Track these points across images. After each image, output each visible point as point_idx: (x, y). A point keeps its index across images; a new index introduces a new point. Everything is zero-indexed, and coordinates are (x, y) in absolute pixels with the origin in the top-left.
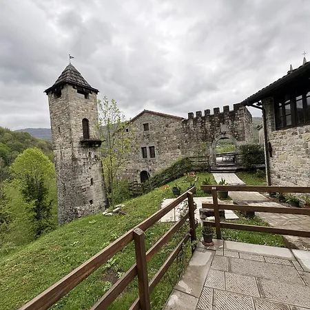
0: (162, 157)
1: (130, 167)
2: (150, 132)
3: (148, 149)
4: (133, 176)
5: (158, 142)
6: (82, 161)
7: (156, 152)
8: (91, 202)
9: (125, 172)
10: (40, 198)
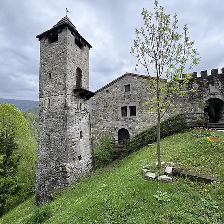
0: (144, 116)
1: (108, 125)
2: (132, 92)
3: (128, 109)
4: (111, 134)
5: (140, 102)
6: (74, 110)
7: (137, 111)
8: (80, 157)
9: (103, 129)
10: (9, 153)
